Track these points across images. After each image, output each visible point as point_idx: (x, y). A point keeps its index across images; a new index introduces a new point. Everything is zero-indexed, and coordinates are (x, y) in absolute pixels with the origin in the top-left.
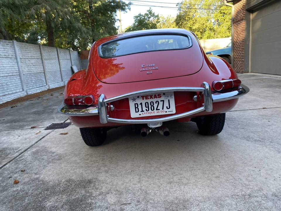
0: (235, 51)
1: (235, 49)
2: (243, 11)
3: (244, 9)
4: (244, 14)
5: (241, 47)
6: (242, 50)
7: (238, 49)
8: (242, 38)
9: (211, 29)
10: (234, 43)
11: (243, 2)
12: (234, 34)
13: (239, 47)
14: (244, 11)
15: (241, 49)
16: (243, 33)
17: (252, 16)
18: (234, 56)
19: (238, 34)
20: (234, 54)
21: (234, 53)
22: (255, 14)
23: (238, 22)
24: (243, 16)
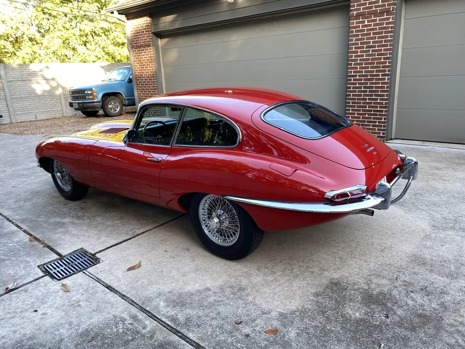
0: (140, 89)
1: (140, 87)
2: (148, 34)
3: (150, 31)
4: (151, 39)
5: (151, 84)
6: (155, 89)
7: (146, 87)
8: (150, 72)
9: (31, 39)
10: (136, 78)
11: (147, 20)
12: (135, 64)
13: (147, 84)
14: (150, 34)
15: (152, 87)
16: (152, 64)
17: (161, 42)
18: (139, 96)
19: (142, 65)
20: (138, 94)
21: (138, 91)
22: (165, 40)
23: (140, 47)
24: (150, 41)
